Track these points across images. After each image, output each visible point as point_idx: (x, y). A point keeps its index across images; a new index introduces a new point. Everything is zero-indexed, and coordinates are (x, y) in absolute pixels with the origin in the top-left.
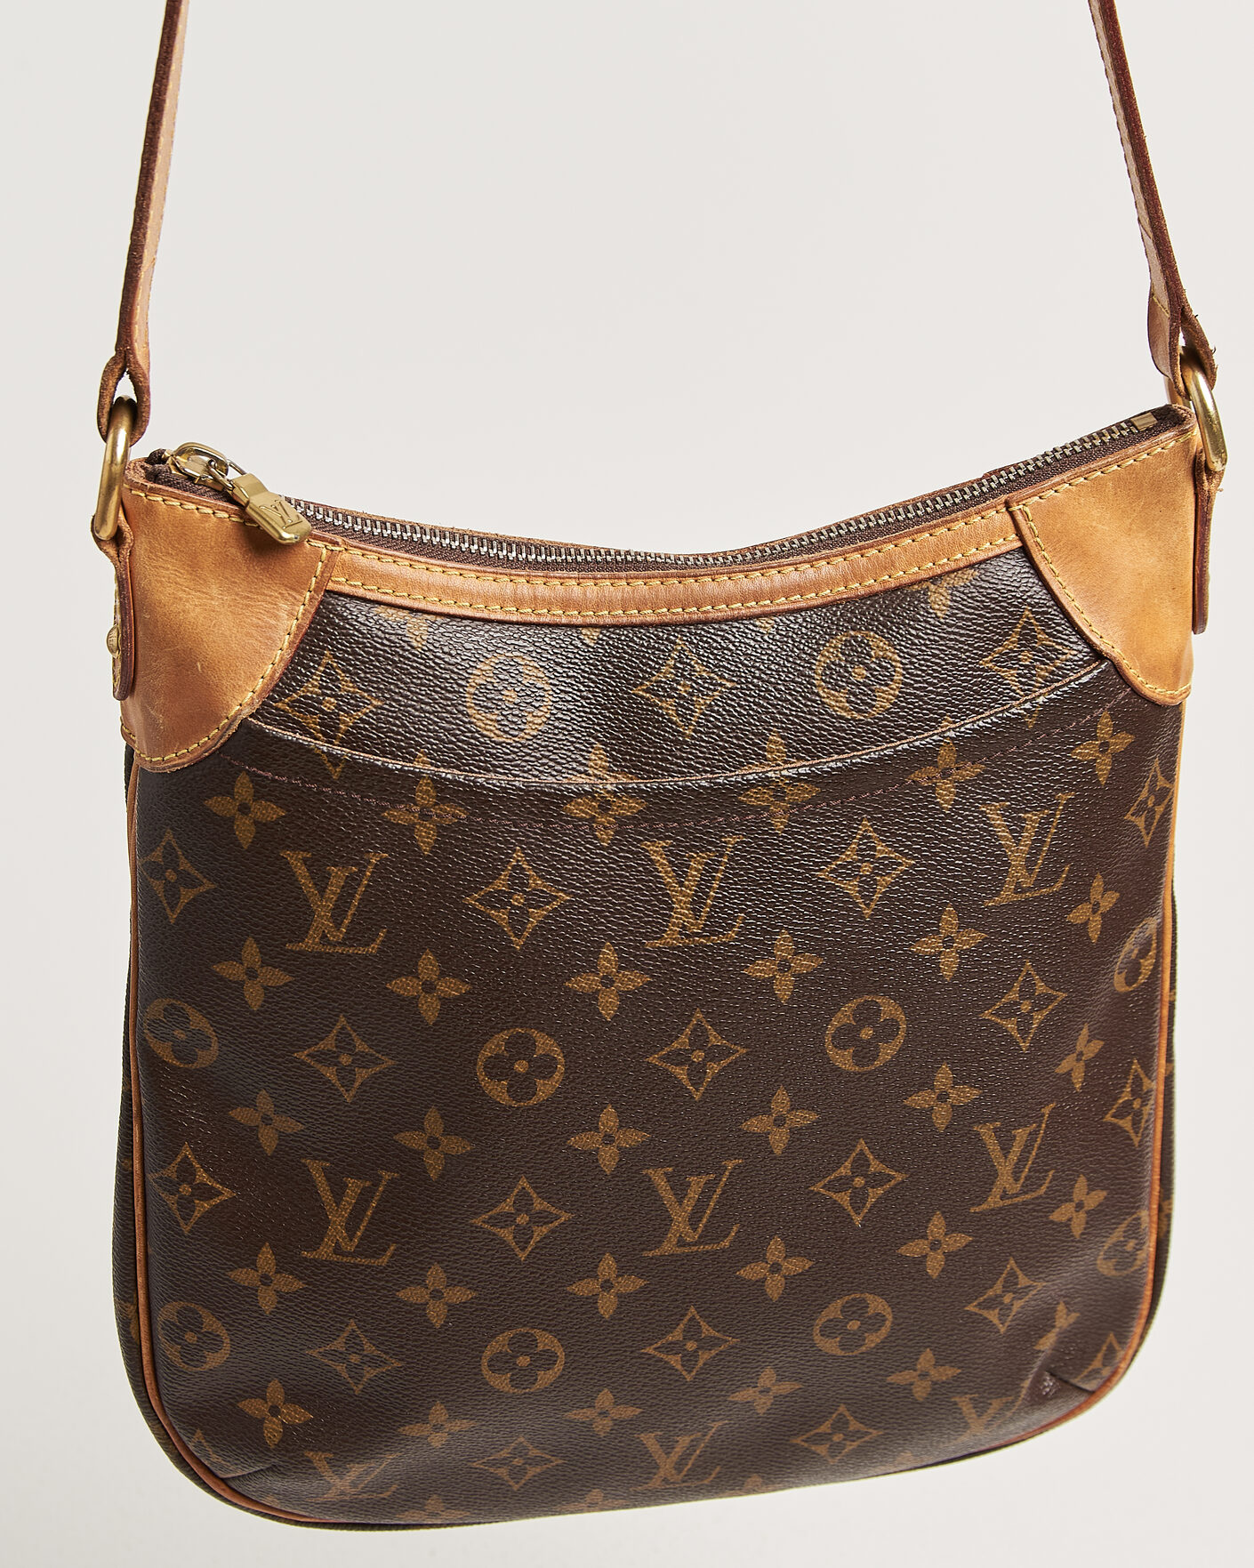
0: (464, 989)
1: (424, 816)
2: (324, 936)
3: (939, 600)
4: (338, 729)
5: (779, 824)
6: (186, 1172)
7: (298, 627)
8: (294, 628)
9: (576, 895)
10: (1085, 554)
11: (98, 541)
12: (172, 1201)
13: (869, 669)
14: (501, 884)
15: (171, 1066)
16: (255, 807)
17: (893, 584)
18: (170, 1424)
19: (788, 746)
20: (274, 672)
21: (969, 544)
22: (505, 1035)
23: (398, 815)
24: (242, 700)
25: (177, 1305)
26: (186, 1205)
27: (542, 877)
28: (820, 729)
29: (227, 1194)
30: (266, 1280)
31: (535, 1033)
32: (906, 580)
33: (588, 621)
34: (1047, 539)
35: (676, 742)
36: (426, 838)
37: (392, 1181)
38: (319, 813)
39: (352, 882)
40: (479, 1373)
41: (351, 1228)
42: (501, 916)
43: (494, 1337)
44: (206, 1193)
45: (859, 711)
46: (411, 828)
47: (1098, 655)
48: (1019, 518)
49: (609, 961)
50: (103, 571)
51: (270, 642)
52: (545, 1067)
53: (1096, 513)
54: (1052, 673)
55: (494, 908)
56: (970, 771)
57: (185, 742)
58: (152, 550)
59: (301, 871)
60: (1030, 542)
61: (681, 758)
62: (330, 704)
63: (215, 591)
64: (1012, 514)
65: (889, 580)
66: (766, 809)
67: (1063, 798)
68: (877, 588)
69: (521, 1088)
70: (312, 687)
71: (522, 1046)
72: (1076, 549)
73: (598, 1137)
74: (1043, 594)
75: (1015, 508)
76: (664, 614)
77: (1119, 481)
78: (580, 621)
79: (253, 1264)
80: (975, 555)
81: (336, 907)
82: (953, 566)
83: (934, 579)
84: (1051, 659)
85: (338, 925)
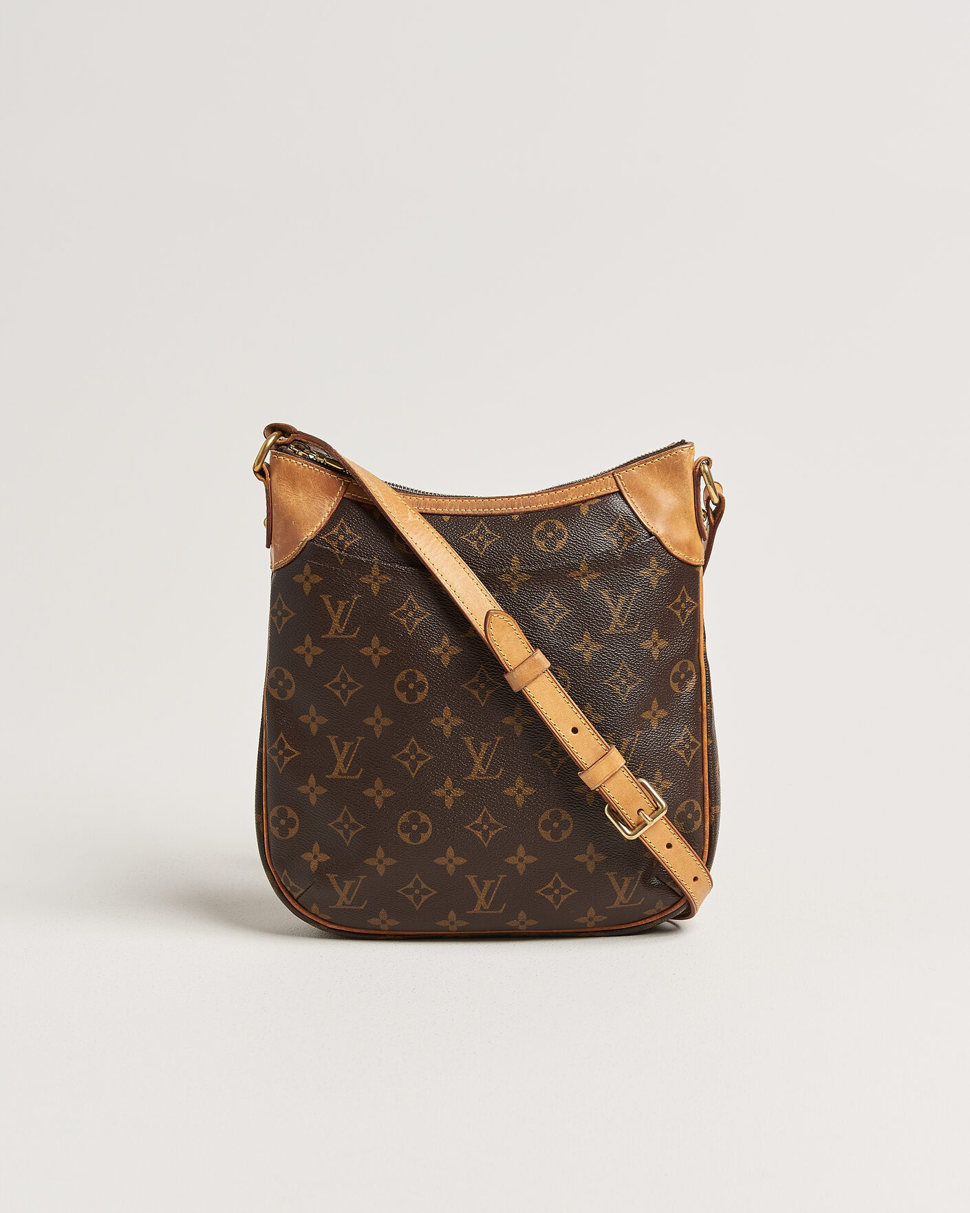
0: (389, 651)
1: (375, 580)
2: (336, 631)
3: (584, 510)
4: (344, 547)
5: (515, 590)
6: (281, 744)
7: (332, 510)
8: (330, 510)
9: (433, 614)
10: (646, 495)
11: (255, 472)
12: (275, 759)
13: (554, 533)
14: (404, 608)
15: (277, 700)
16: (311, 578)
17: (567, 503)
18: (275, 872)
19: (520, 561)
20: (321, 525)
21: (597, 489)
22: (405, 672)
23: (365, 580)
24: (309, 534)
25: (277, 808)
26: (281, 760)
27: (420, 605)
28: (533, 555)
29: (297, 753)
30: (312, 790)
31: (417, 671)
32: (572, 501)
33: (445, 512)
34: (629, 488)
35: (477, 557)
36: (375, 589)
37: (362, 741)
38: (335, 579)
39: (347, 606)
40: (396, 833)
41: (345, 764)
42: (404, 621)
43: (402, 814)
44: (288, 753)
45: (549, 549)
46: (370, 585)
47: (651, 534)
48: (618, 478)
49: (446, 642)
50: (260, 486)
51: (321, 514)
52: (421, 687)
53: (650, 479)
54: (631, 540)
55: (401, 617)
56: (594, 576)
57: (287, 553)
58: (278, 478)
59: (328, 603)
60: (622, 488)
61: (478, 563)
62: (341, 538)
63: (301, 495)
64: (614, 477)
65: (565, 501)
66: (509, 583)
67: (636, 591)
68: (560, 504)
69: (412, 695)
70: (335, 531)
71: (411, 677)
72: (642, 493)
73: (443, 720)
74: (628, 510)
75: (616, 475)
76: (475, 511)
77: (659, 466)
78: (442, 512)
79: (307, 784)
80: (599, 492)
81: (341, 618)
82: (591, 497)
83: (584, 502)
84: (631, 535)
85: (342, 626)
